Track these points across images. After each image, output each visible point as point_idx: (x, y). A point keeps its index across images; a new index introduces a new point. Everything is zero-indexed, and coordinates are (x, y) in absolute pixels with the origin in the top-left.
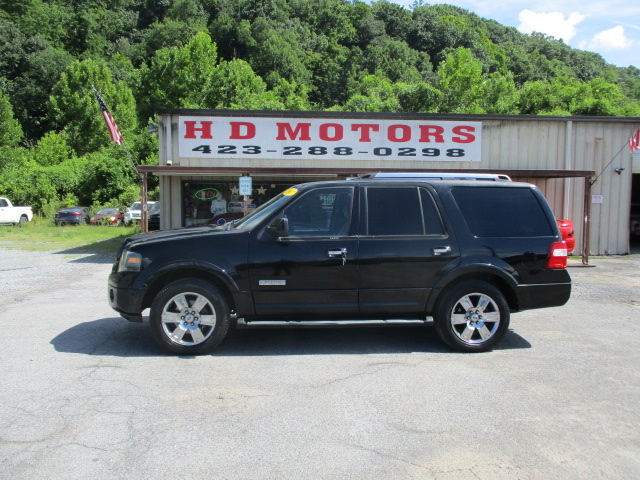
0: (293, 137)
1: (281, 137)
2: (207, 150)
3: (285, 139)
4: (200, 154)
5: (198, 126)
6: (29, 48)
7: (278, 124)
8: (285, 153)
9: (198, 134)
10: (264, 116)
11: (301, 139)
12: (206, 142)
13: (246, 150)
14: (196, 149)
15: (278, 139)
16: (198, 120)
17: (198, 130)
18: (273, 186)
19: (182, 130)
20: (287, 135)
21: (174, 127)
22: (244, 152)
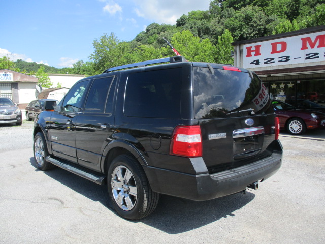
0: (312, 46)
1: (304, 47)
2: (257, 62)
3: (307, 48)
4: (254, 65)
5: (253, 49)
6: (268, 22)
7: (302, 39)
8: (307, 59)
9: (253, 53)
10: (293, 35)
11: (318, 47)
12: (257, 58)
13: (280, 60)
14: (252, 63)
15: (302, 49)
16: (253, 45)
17: (253, 51)
18: (299, 82)
19: (245, 52)
20: (308, 45)
21: (241, 52)
22: (279, 61)
